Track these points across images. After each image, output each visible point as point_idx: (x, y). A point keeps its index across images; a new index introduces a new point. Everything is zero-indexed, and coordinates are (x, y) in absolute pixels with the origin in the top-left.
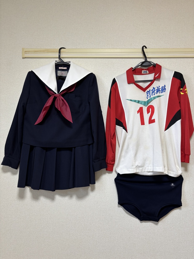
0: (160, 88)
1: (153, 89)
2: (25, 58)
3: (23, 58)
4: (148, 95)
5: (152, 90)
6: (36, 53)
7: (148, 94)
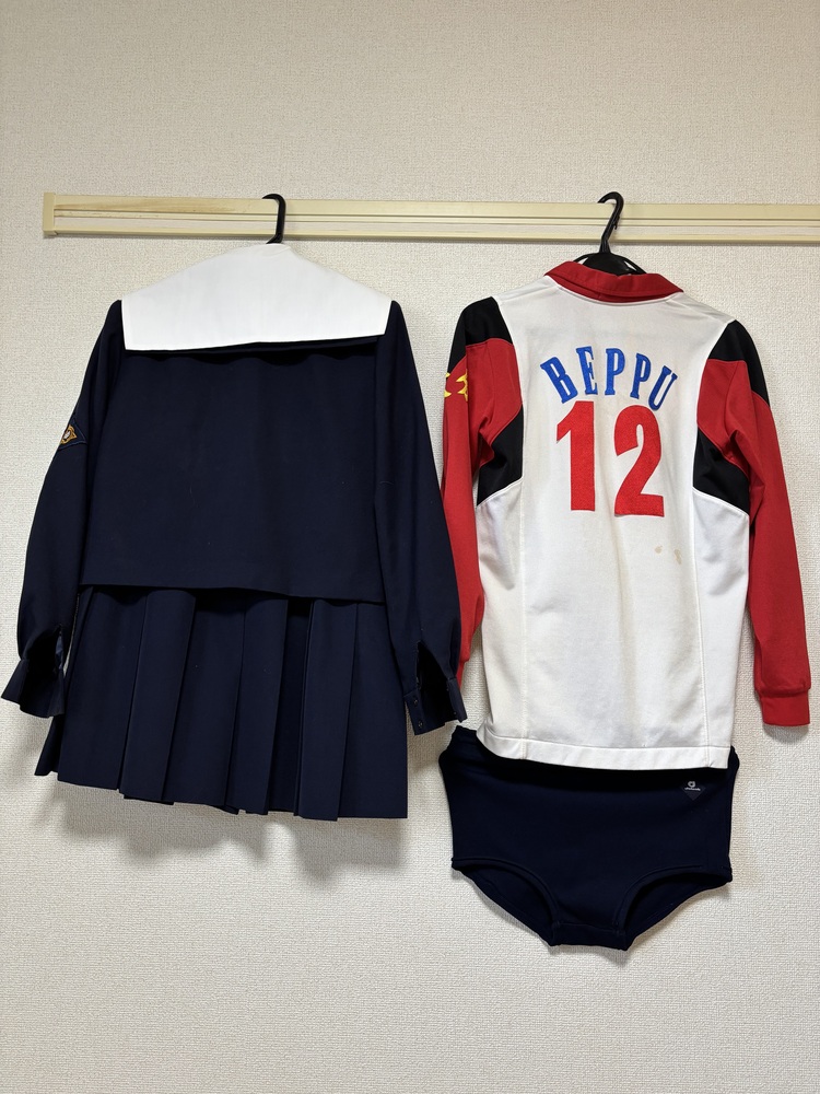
2: (58, 234)
3: (50, 235)
6: (104, 214)
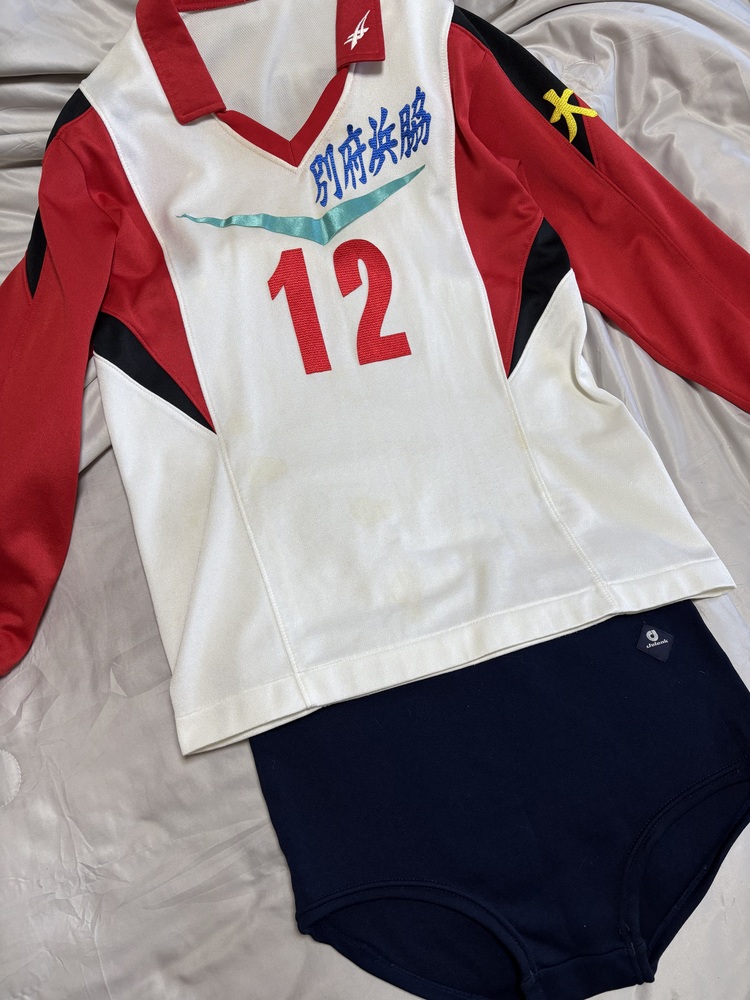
0: (392, 126)
1: (348, 141)
4: (325, 183)
5: (341, 150)
7: (324, 178)
